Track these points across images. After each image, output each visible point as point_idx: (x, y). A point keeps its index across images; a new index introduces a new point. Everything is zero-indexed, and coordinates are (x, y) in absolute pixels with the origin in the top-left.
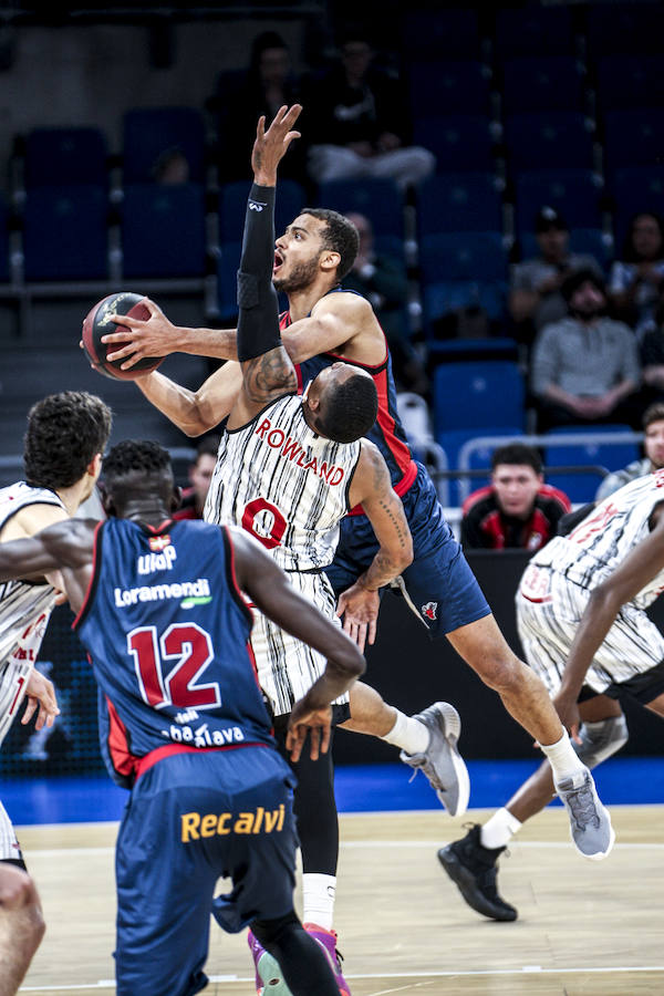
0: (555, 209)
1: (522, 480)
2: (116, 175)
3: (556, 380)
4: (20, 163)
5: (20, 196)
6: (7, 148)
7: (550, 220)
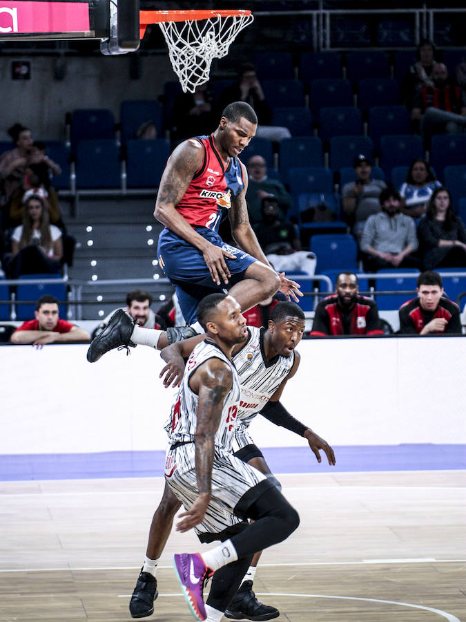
0: (363, 154)
1: (434, 292)
2: (118, 134)
3: (373, 244)
4: (68, 126)
5: (68, 144)
6: (62, 119)
7: (362, 161)
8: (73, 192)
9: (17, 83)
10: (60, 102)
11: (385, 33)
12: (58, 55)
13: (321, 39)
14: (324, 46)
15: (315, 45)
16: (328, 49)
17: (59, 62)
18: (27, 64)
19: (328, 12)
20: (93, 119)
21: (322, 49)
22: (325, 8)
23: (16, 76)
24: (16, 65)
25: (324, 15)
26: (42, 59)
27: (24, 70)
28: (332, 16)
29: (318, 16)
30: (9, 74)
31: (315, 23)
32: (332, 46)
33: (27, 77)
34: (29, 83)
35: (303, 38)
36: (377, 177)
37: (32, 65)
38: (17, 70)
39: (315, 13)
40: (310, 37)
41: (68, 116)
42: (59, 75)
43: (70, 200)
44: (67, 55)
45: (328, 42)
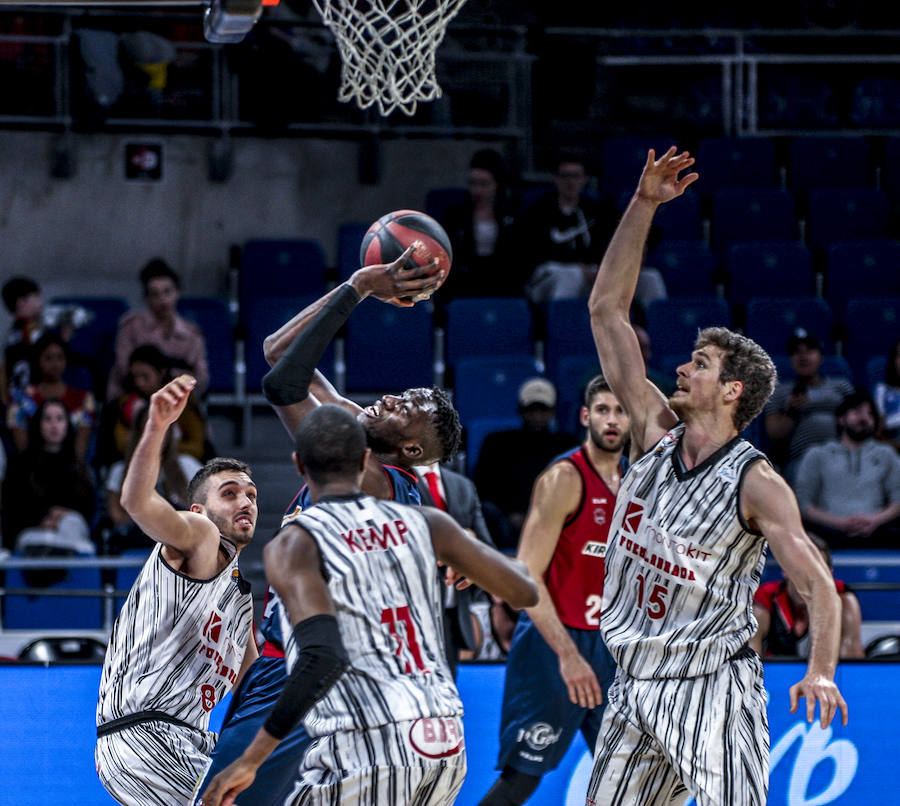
4: (235, 274)
5: (234, 307)
6: (224, 257)
7: (802, 340)
8: (240, 398)
9: (136, 186)
10: (220, 225)
11: (867, 102)
12: (216, 133)
13: (740, 113)
14: (745, 124)
15: (727, 125)
16: (753, 131)
17: (220, 147)
18: (156, 149)
19: (752, 60)
20: (284, 258)
21: (741, 133)
22: (747, 51)
23: (133, 172)
24: (133, 151)
25: (746, 66)
26: (184, 140)
27: (149, 161)
28: (761, 67)
29: (734, 67)
30: (119, 167)
31: (727, 82)
32: (760, 126)
33: (155, 174)
34: (159, 187)
35: (705, 110)
36: (836, 373)
37: (166, 152)
38: (137, 160)
39: (726, 60)
40: (717, 108)
41: (234, 251)
42: (219, 172)
43: (234, 414)
44: (235, 133)
45: (753, 118)
